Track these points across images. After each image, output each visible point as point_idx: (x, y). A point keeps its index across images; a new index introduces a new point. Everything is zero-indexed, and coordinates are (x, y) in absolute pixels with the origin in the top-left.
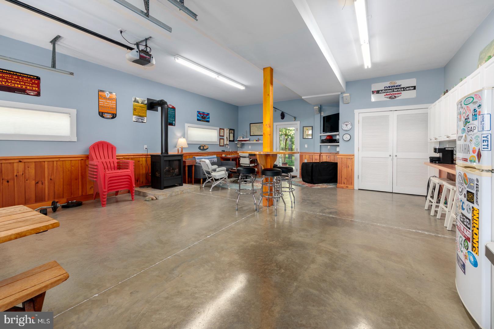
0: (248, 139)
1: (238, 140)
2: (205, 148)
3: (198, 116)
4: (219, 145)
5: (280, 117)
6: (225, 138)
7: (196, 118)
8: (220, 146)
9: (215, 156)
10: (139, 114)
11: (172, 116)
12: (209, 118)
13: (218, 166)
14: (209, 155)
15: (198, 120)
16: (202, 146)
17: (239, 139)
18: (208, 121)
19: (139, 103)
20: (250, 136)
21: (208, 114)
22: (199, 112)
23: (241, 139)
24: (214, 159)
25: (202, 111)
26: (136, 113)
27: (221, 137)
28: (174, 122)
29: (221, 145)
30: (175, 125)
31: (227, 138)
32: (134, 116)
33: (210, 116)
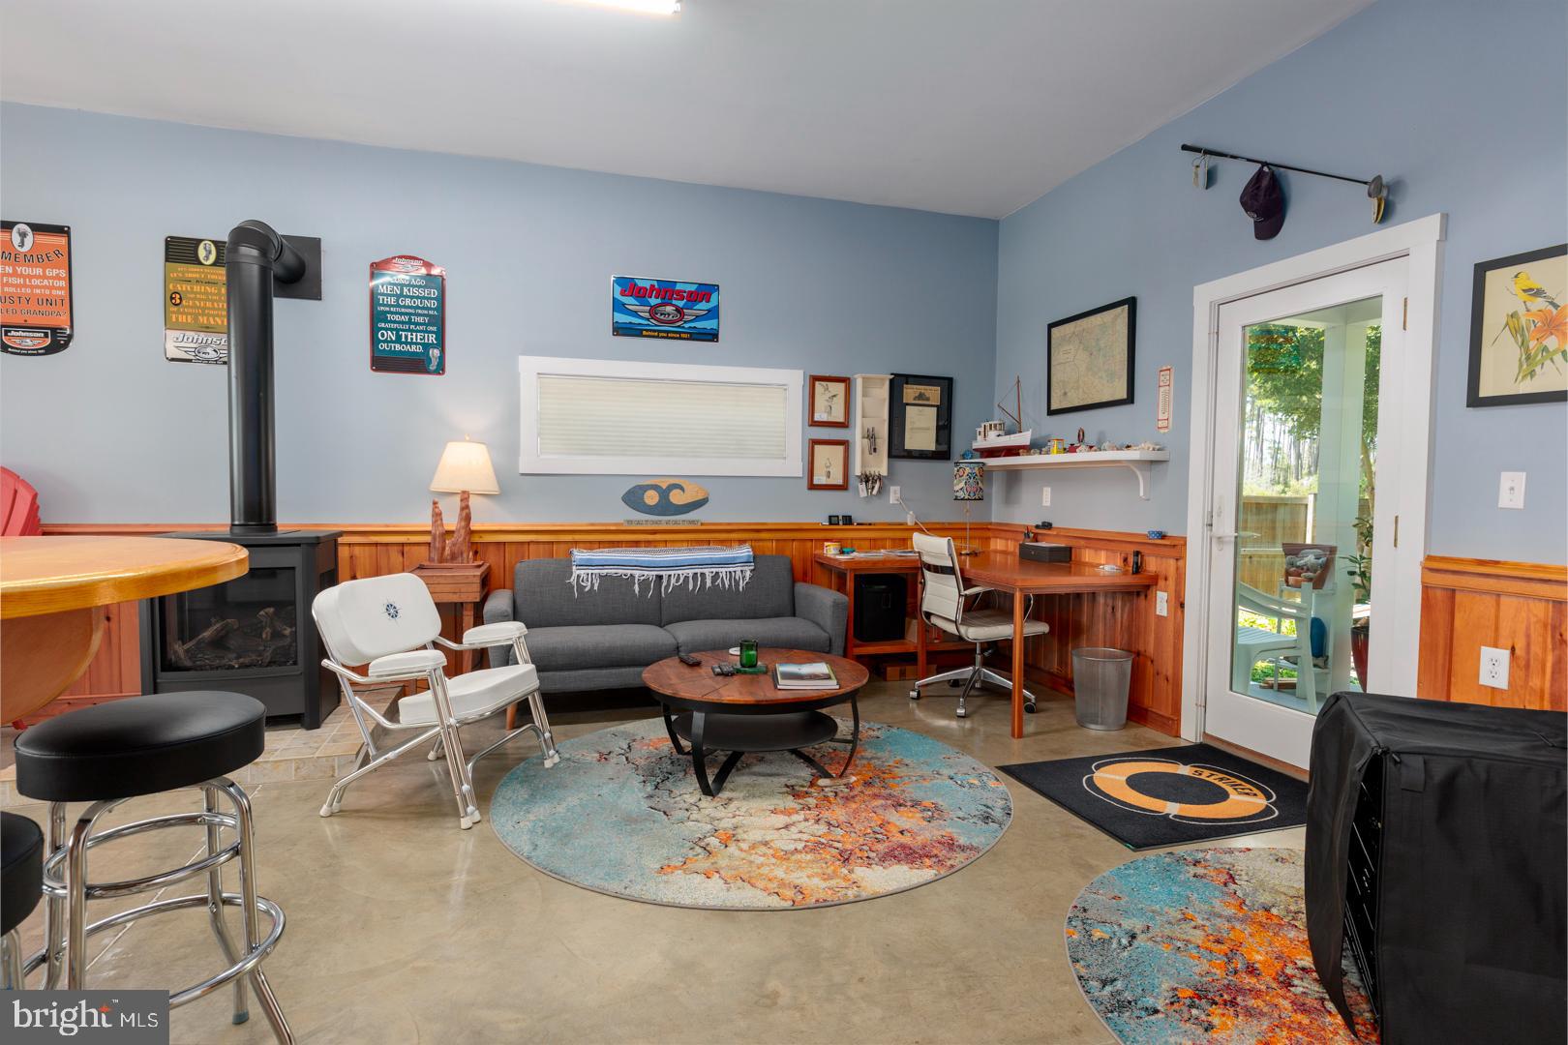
0: (1023, 439)
1: (976, 445)
2: (677, 498)
3: (618, 306)
4: (805, 483)
5: (1247, 222)
6: (857, 436)
7: (606, 318)
8: (812, 487)
9: (745, 552)
10: (203, 320)
11: (420, 319)
12: (714, 313)
13: (528, 627)
14: (708, 542)
15: (619, 330)
16: (655, 487)
17: (980, 443)
18: (712, 336)
19: (201, 263)
20: (1051, 412)
21: (704, 292)
22: (629, 287)
23: (994, 440)
24: (723, 571)
25: (646, 274)
26: (182, 319)
27: (825, 433)
28: (435, 353)
29: (820, 479)
30: (441, 369)
31: (871, 436)
32: (172, 334)
33: (724, 300)
